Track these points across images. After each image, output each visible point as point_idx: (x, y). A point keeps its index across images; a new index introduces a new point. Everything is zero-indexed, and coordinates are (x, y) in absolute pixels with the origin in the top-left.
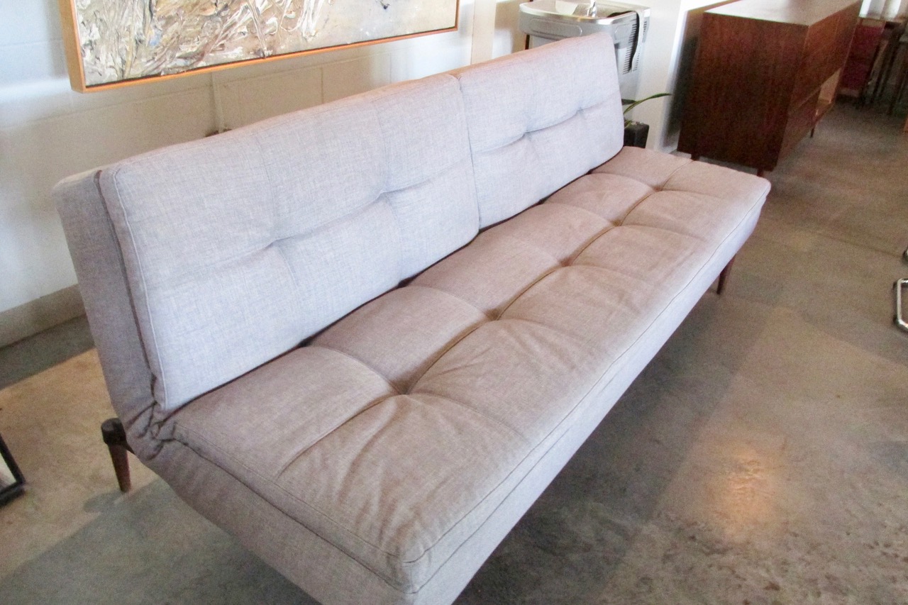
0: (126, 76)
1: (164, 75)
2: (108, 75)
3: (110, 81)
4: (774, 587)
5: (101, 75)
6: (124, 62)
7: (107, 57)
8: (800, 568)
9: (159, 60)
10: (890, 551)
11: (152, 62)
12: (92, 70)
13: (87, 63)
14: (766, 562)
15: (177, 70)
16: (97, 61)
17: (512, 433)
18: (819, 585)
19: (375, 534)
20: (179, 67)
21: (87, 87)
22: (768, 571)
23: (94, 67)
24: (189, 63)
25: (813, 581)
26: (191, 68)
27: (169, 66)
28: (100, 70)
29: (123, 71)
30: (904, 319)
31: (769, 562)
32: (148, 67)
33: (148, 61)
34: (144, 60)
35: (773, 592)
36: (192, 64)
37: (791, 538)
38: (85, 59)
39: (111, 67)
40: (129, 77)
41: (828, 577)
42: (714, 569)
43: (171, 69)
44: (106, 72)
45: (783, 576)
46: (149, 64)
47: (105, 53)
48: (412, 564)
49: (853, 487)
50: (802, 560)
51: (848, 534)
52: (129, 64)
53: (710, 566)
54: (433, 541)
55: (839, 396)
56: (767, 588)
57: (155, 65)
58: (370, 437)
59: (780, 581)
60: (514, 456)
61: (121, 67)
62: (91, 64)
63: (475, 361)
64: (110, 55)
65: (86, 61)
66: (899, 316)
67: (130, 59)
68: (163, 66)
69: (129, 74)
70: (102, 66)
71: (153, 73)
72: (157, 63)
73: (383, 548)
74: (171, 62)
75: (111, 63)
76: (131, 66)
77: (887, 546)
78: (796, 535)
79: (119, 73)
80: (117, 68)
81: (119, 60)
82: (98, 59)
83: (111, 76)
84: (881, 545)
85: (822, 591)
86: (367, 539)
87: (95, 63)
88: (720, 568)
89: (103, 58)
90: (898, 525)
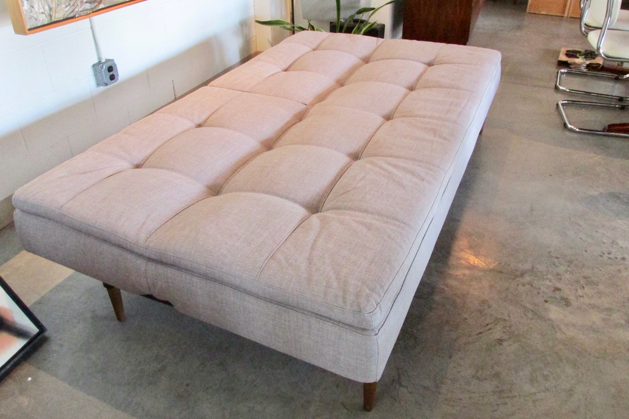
0: (54, 19)
1: (78, 17)
2: (41, 19)
3: (43, 24)
4: (557, 289)
5: (36, 20)
6: (51, 9)
7: (39, 6)
8: (567, 276)
9: (73, 5)
10: (612, 256)
11: (68, 7)
12: (30, 16)
13: (26, 11)
14: (548, 276)
15: (86, 12)
16: (33, 9)
17: (402, 225)
18: (582, 283)
19: (340, 301)
20: (87, 10)
21: (29, 30)
22: (550, 281)
23: (31, 14)
24: (93, 6)
25: (577, 281)
26: (95, 10)
27: (80, 10)
28: (35, 16)
29: (51, 16)
30: (570, 124)
31: (549, 276)
32: (67, 11)
33: (67, 7)
34: (63, 6)
35: (557, 292)
36: (95, 7)
37: (556, 261)
38: (24, 8)
39: (42, 13)
40: (55, 20)
41: (584, 277)
42: (520, 286)
43: (82, 11)
44: (40, 17)
45: (560, 283)
46: (67, 9)
47: (37, 3)
48: (371, 314)
49: (578, 224)
50: (566, 271)
51: (586, 251)
52: (54, 9)
53: (518, 285)
54: (380, 298)
55: (551, 175)
56: (554, 291)
57: (71, 10)
58: (312, 241)
59: (559, 285)
60: (408, 239)
61: (49, 12)
62: (28, 12)
63: (359, 185)
64: (40, 4)
65: (25, 10)
66: (567, 123)
67: (54, 6)
68: (77, 10)
69: (55, 18)
70: (36, 13)
71: (71, 16)
72: (72, 7)
73: (348, 307)
74: (81, 6)
75: (42, 10)
76: (56, 12)
77: (609, 253)
78: (557, 258)
79: (48, 17)
80: (47, 14)
81: (47, 8)
82: (33, 7)
83: (43, 21)
84: (606, 254)
85: (584, 286)
86: (336, 304)
87: (31, 11)
88: (524, 285)
89: (36, 6)
90: (611, 241)
